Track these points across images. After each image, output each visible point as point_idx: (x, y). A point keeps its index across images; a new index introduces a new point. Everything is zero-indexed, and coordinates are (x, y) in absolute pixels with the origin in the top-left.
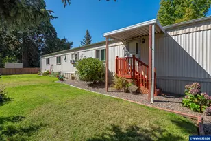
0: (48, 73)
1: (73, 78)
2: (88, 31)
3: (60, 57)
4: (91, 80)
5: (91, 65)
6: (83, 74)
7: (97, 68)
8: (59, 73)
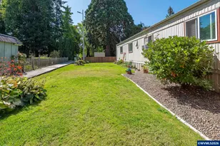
0: (121, 62)
1: (146, 71)
2: (170, 9)
3: (131, 44)
4: (176, 79)
5: (176, 50)
6: (158, 68)
7: (192, 56)
8: (131, 63)
